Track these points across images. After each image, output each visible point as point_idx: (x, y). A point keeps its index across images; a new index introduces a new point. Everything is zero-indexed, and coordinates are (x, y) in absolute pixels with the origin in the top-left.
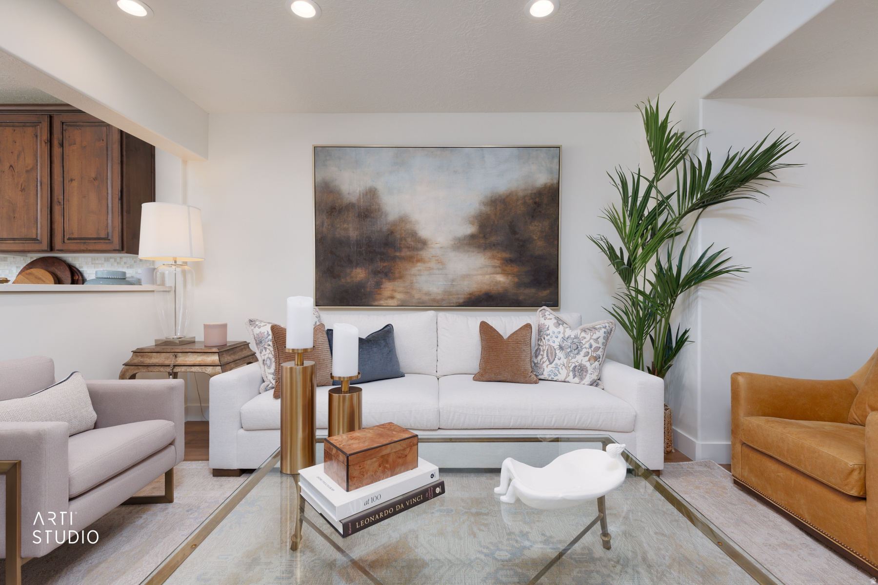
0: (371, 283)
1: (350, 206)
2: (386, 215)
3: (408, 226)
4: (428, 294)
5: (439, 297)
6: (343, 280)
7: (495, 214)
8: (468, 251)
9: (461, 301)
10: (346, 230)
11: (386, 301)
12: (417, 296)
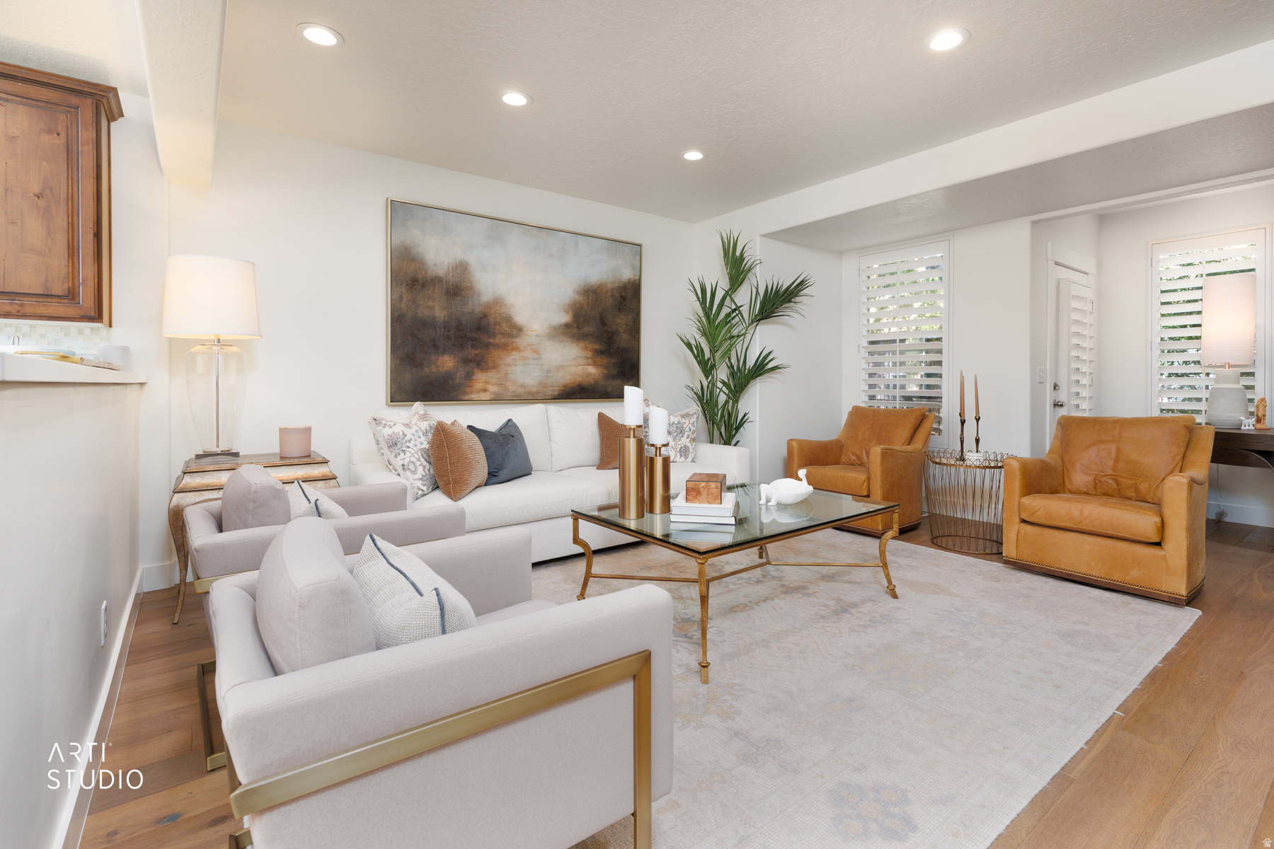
0: (461, 373)
1: (436, 280)
2: (479, 296)
3: (503, 310)
4: (523, 386)
5: (534, 390)
6: (427, 370)
7: (588, 304)
8: (563, 341)
9: (556, 393)
10: (432, 308)
11: (478, 395)
12: (512, 388)
